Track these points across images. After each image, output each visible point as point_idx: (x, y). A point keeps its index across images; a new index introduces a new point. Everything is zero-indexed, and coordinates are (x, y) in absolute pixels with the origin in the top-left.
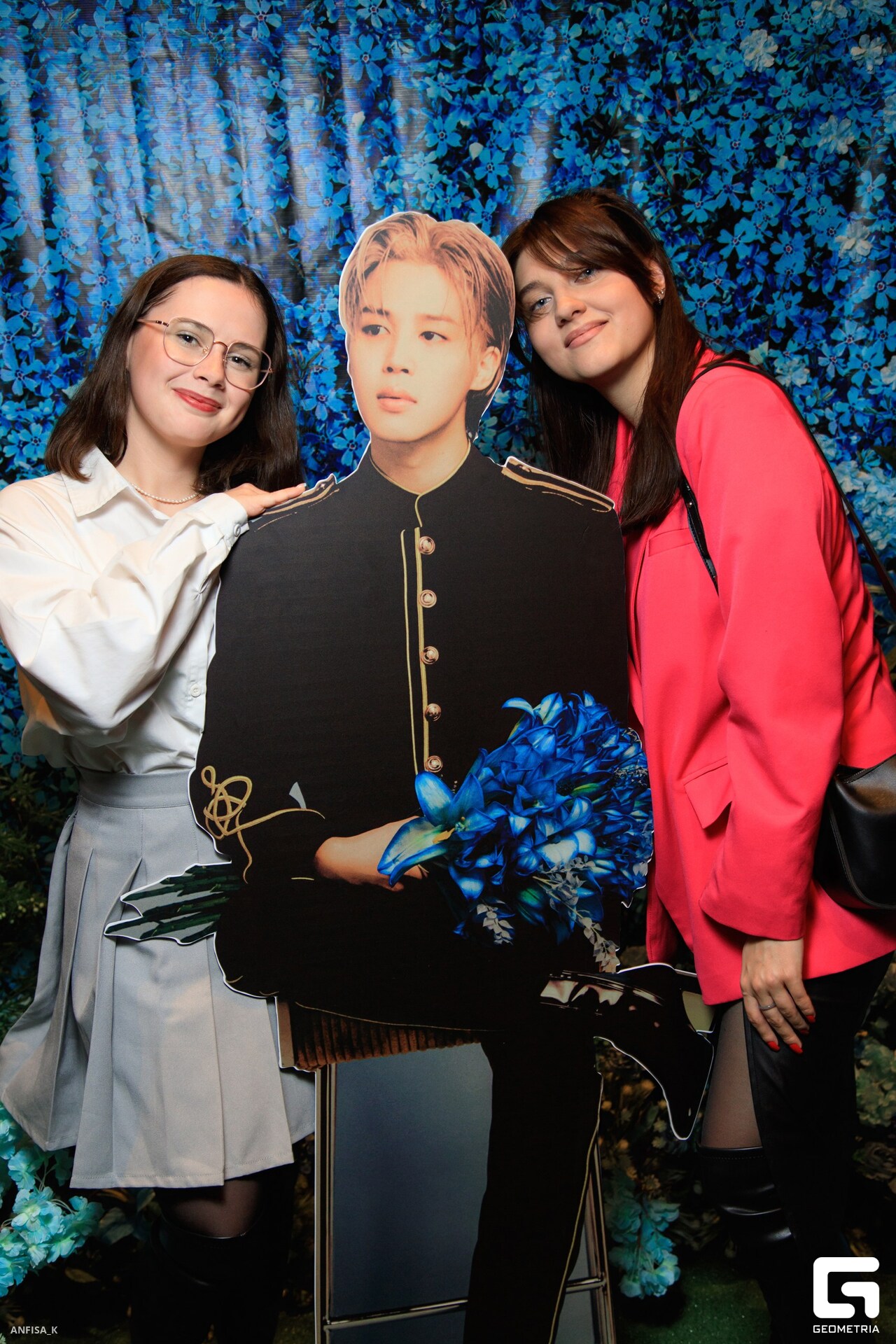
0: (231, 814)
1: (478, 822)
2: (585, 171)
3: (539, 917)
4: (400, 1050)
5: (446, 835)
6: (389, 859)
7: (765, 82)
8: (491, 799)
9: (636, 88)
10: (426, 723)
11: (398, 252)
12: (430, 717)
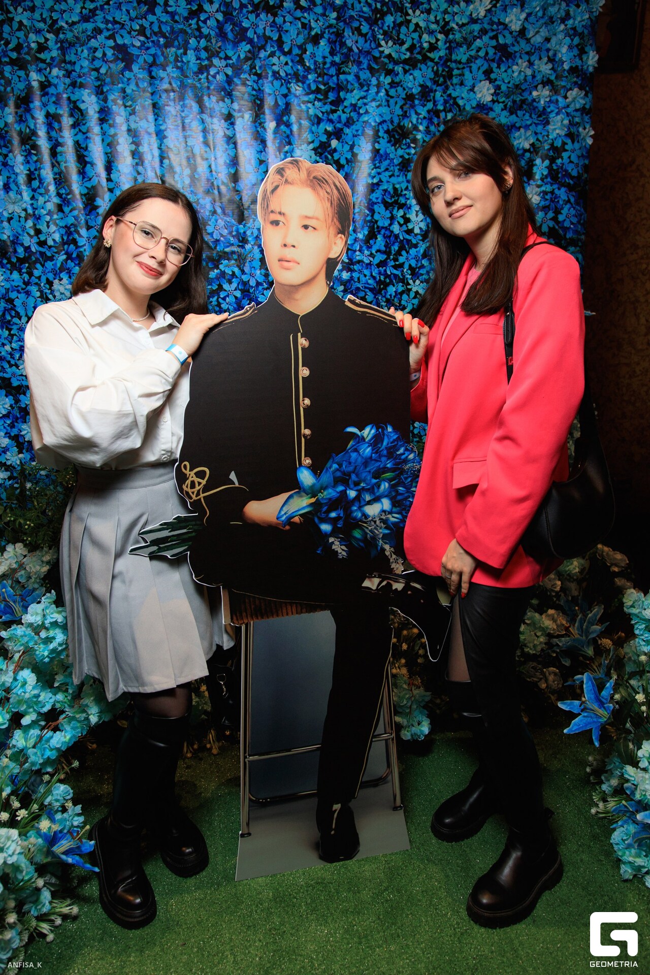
0: (197, 488)
1: (330, 493)
2: (392, 156)
3: (361, 544)
4: (287, 614)
5: (313, 500)
6: (283, 513)
7: (487, 109)
8: (337, 481)
9: (419, 111)
10: (303, 440)
11: (289, 180)
12: (305, 436)
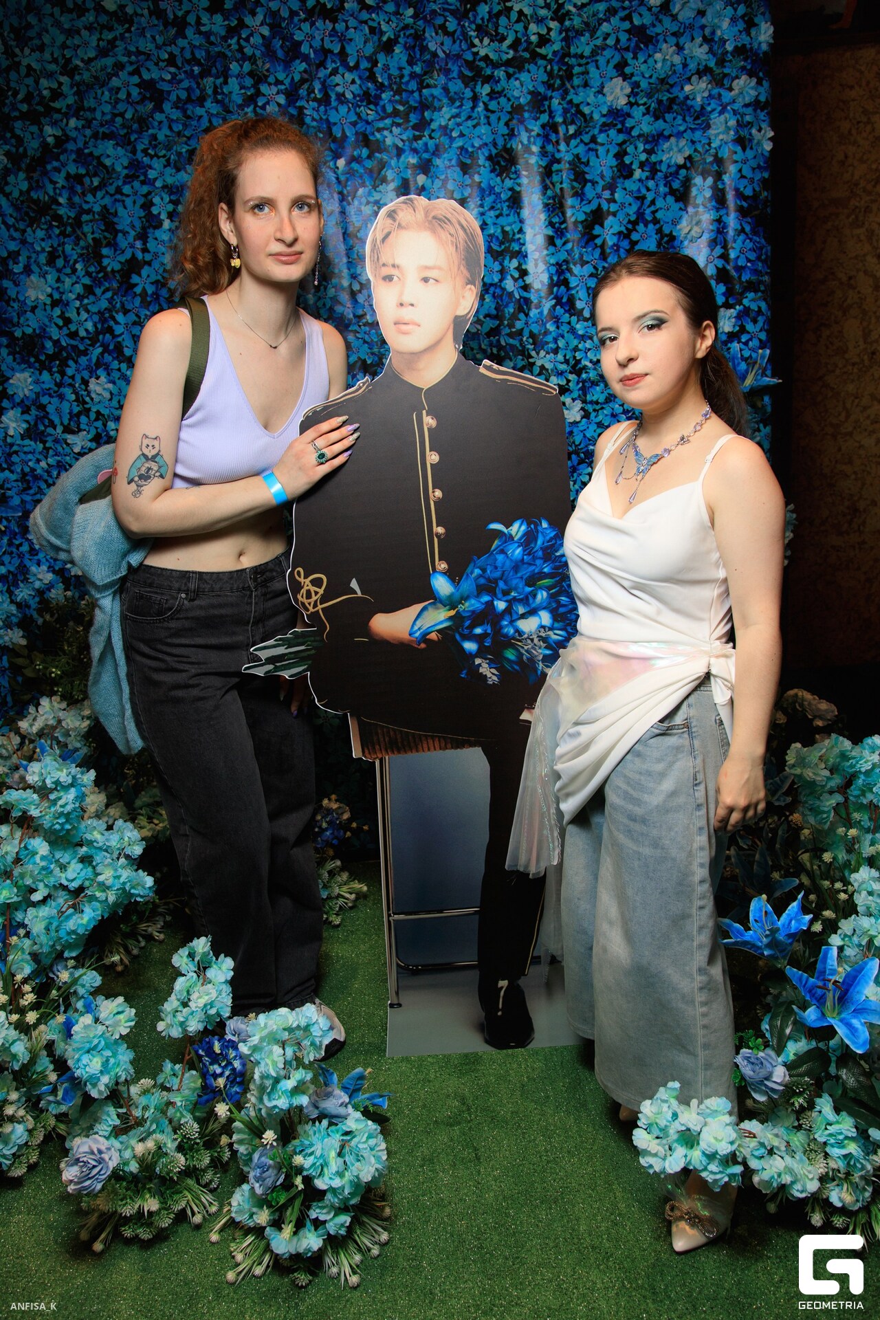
0: (314, 598)
1: (473, 604)
2: (497, 190)
3: (516, 667)
4: (429, 750)
5: (452, 613)
7: (623, 116)
8: (481, 590)
9: (530, 127)
10: (436, 540)
11: (403, 224)
12: (438, 536)
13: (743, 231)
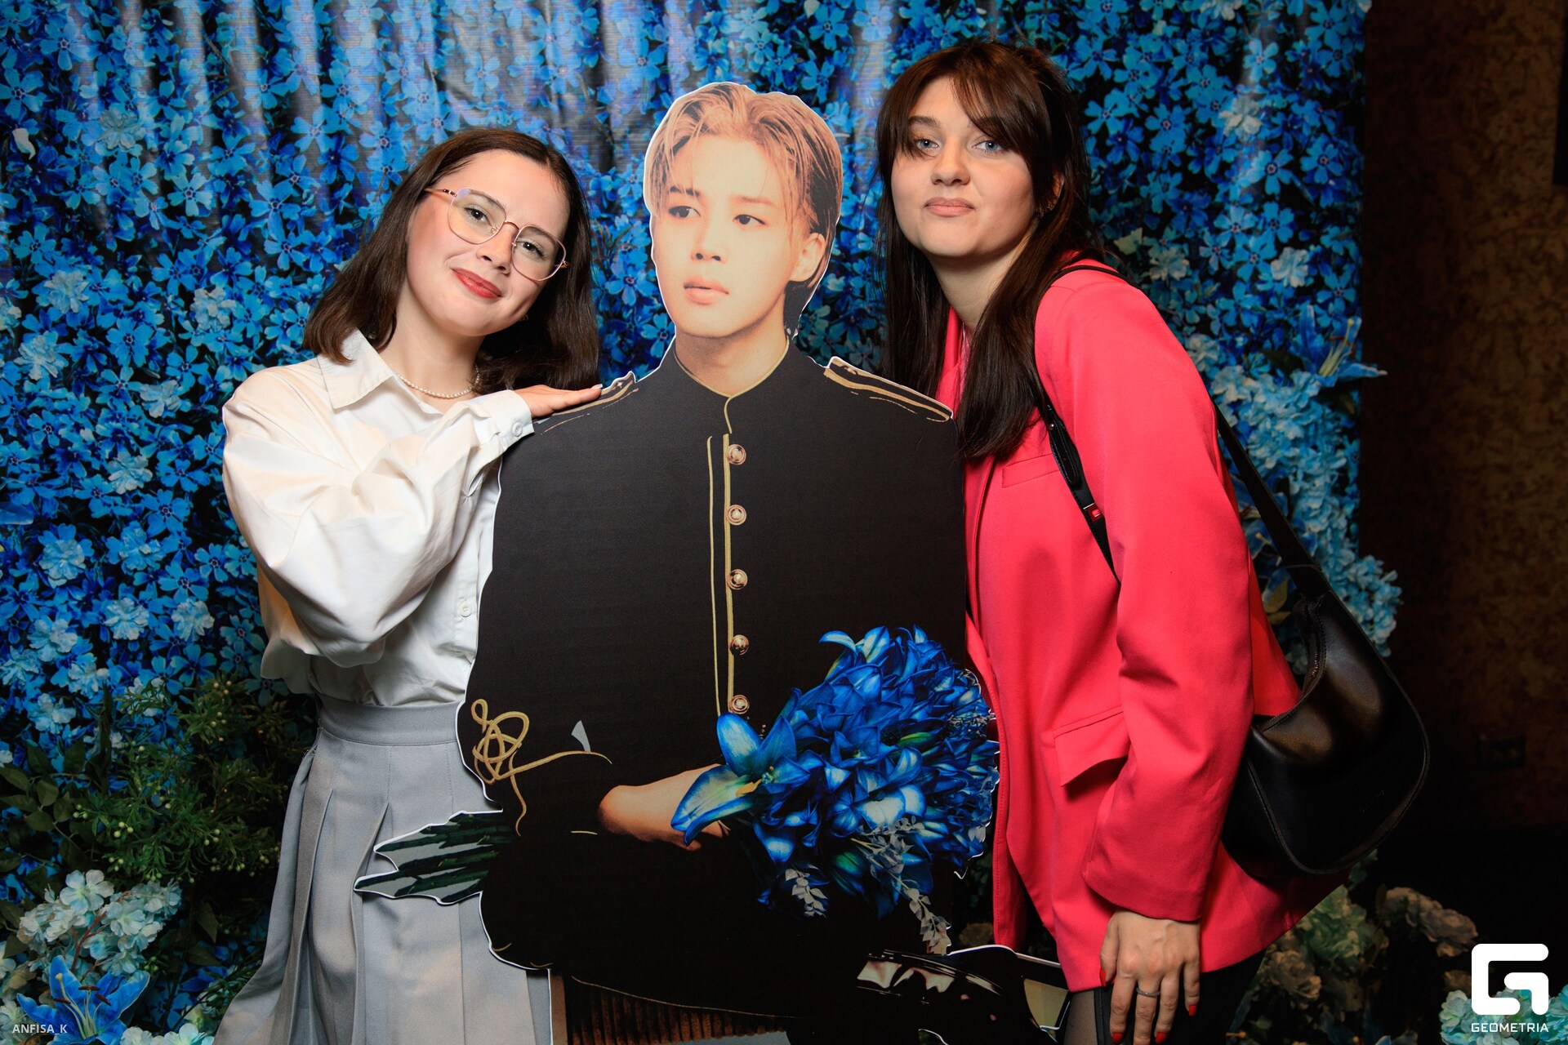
0: (504, 755)
1: (788, 773)
3: (856, 885)
5: (751, 787)
6: (685, 813)
8: (804, 747)
10: (731, 657)
11: (711, 127)
12: (736, 650)
13: (1323, 129)
